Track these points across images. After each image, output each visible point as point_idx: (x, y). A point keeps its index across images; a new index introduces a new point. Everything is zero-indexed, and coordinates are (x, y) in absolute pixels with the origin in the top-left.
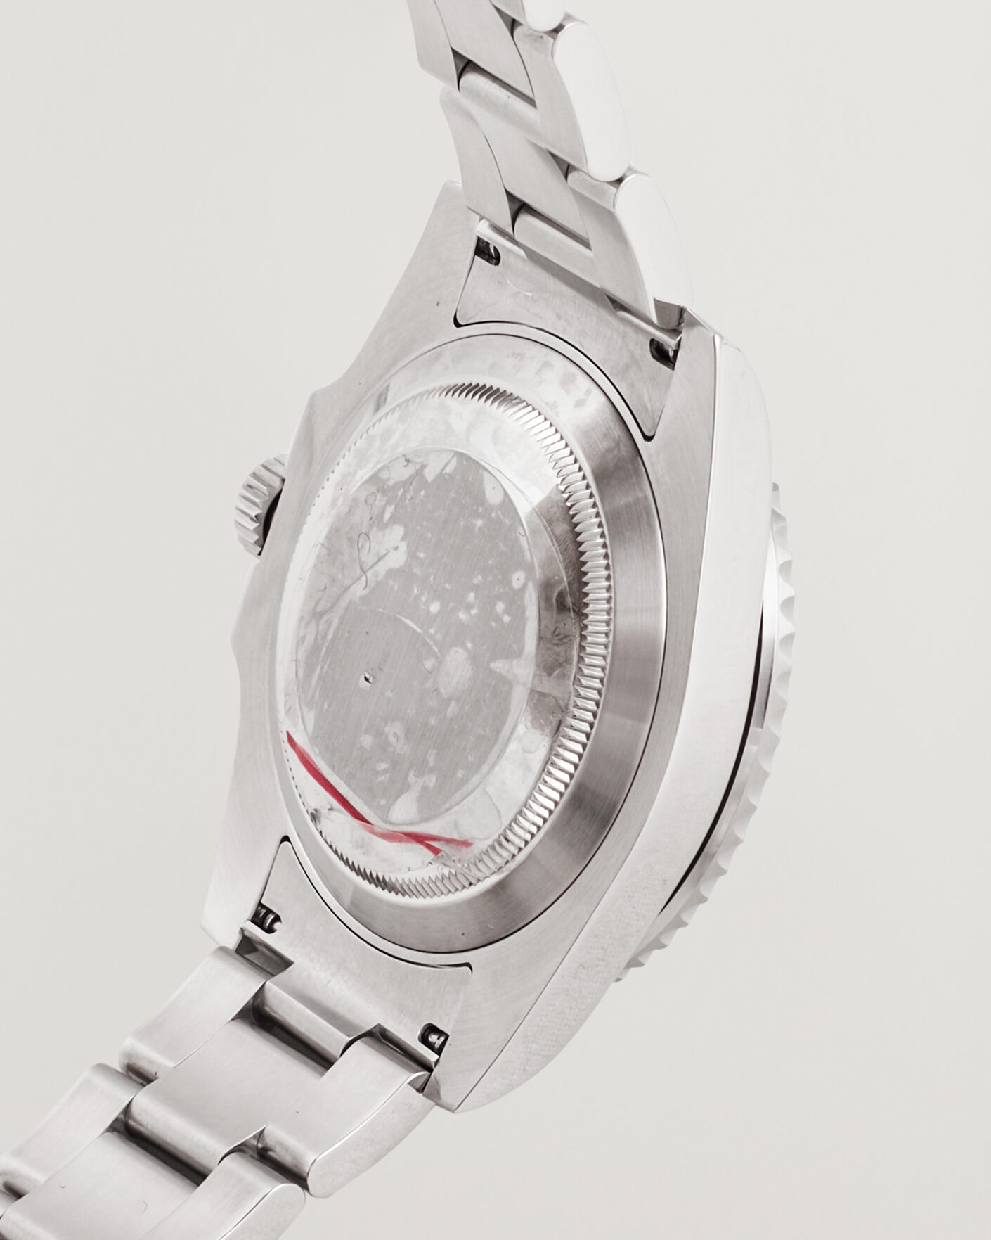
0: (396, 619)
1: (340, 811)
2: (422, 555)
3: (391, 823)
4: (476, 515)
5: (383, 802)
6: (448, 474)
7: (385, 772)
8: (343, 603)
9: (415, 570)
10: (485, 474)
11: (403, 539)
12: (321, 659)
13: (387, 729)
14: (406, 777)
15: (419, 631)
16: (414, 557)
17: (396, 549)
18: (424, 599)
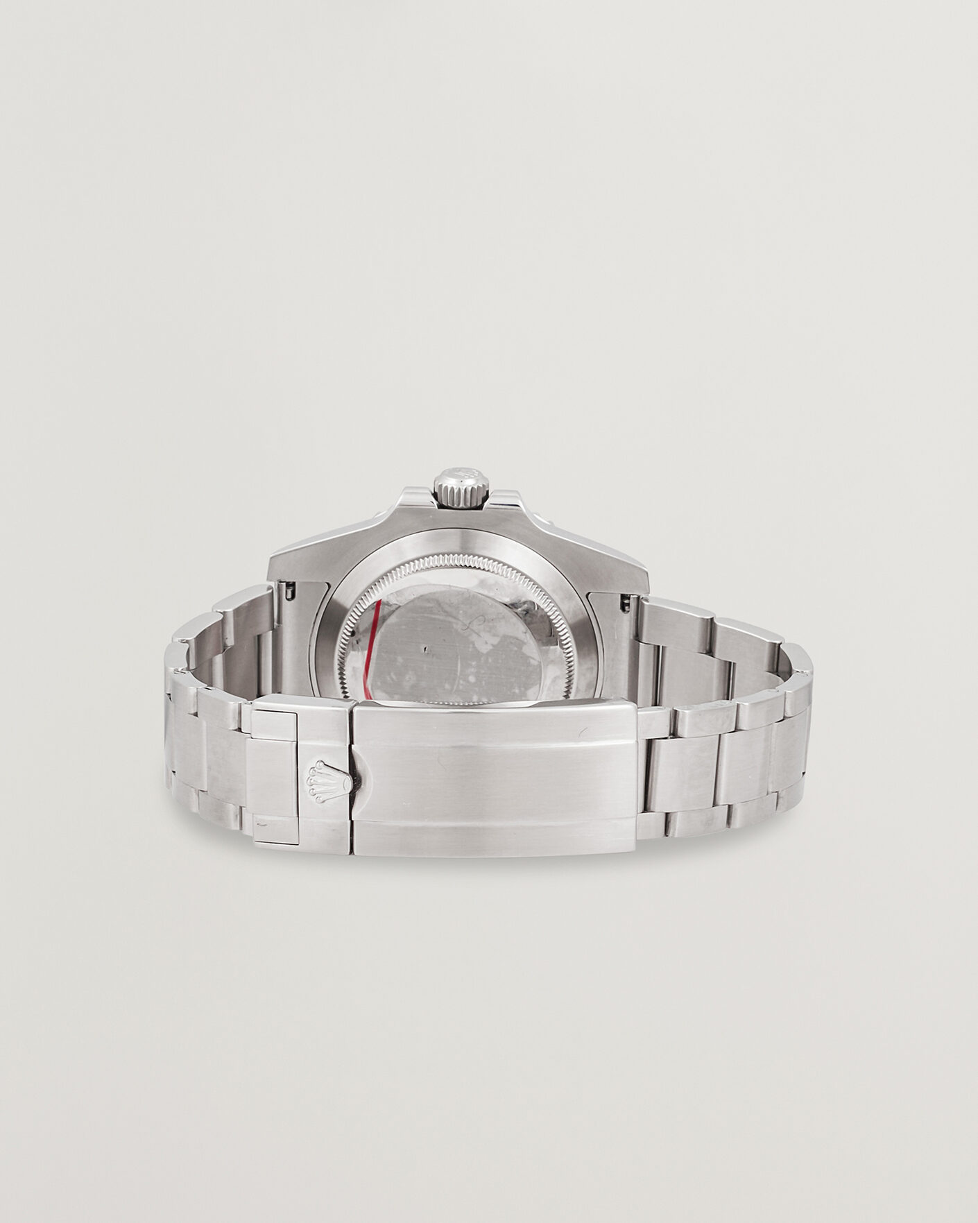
0: (457, 656)
1: (363, 656)
2: (490, 660)
3: (373, 693)
4: (520, 687)
5: (379, 684)
6: (529, 662)
7: (392, 679)
8: (450, 619)
9: (482, 659)
10: (538, 685)
11: (493, 645)
12: (422, 615)
13: (410, 672)
14: (397, 694)
15: (458, 674)
16: (488, 654)
17: (486, 643)
18: (472, 670)
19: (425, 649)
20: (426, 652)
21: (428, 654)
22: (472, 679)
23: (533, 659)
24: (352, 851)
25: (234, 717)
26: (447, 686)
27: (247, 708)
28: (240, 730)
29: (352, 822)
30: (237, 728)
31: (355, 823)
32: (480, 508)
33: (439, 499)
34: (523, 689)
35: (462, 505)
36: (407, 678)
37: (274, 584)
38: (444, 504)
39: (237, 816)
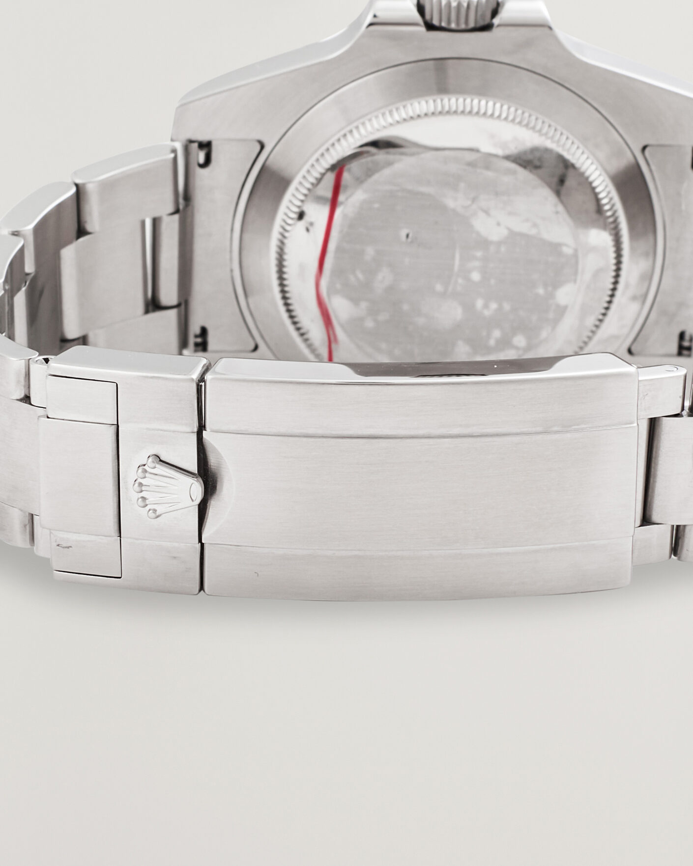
0: (455, 245)
3: (330, 298)
4: (545, 286)
6: (562, 250)
7: (358, 279)
9: (491, 249)
10: (573, 283)
11: (506, 228)
12: (403, 187)
13: (384, 269)
14: (362, 300)
15: (456, 269)
16: (499, 243)
17: (499, 224)
18: (477, 264)
19: (407, 236)
20: (409, 240)
21: (412, 242)
22: (476, 276)
23: (566, 245)
24: (202, 588)
25: (18, 382)
26: (439, 287)
27: (38, 370)
28: (27, 399)
29: (202, 546)
30: (22, 396)
31: (206, 547)
32: (487, 27)
33: (428, 17)
34: (550, 289)
35: (463, 26)
36: (380, 276)
37: (179, 146)
38: (436, 22)
39: (25, 526)
